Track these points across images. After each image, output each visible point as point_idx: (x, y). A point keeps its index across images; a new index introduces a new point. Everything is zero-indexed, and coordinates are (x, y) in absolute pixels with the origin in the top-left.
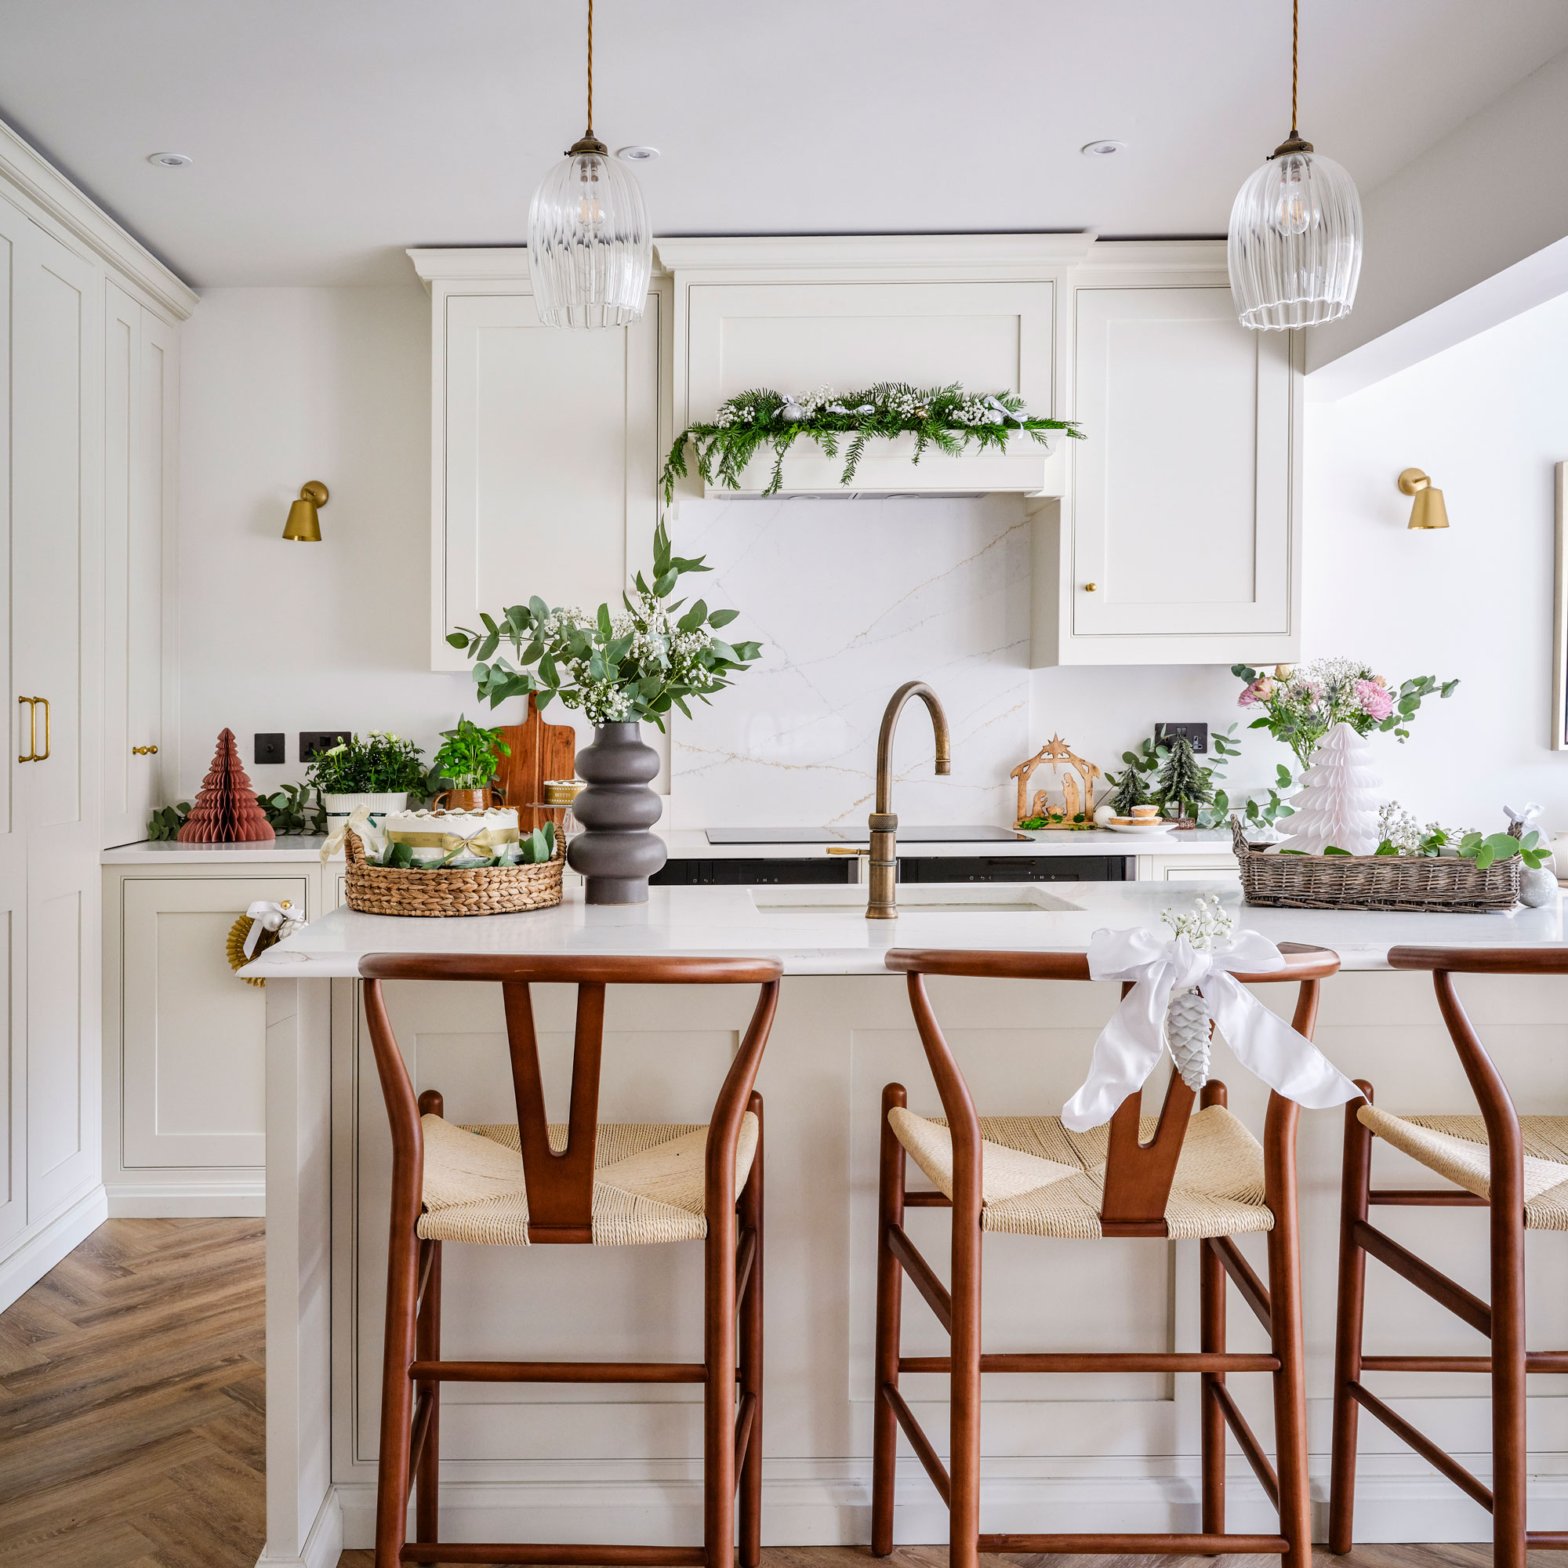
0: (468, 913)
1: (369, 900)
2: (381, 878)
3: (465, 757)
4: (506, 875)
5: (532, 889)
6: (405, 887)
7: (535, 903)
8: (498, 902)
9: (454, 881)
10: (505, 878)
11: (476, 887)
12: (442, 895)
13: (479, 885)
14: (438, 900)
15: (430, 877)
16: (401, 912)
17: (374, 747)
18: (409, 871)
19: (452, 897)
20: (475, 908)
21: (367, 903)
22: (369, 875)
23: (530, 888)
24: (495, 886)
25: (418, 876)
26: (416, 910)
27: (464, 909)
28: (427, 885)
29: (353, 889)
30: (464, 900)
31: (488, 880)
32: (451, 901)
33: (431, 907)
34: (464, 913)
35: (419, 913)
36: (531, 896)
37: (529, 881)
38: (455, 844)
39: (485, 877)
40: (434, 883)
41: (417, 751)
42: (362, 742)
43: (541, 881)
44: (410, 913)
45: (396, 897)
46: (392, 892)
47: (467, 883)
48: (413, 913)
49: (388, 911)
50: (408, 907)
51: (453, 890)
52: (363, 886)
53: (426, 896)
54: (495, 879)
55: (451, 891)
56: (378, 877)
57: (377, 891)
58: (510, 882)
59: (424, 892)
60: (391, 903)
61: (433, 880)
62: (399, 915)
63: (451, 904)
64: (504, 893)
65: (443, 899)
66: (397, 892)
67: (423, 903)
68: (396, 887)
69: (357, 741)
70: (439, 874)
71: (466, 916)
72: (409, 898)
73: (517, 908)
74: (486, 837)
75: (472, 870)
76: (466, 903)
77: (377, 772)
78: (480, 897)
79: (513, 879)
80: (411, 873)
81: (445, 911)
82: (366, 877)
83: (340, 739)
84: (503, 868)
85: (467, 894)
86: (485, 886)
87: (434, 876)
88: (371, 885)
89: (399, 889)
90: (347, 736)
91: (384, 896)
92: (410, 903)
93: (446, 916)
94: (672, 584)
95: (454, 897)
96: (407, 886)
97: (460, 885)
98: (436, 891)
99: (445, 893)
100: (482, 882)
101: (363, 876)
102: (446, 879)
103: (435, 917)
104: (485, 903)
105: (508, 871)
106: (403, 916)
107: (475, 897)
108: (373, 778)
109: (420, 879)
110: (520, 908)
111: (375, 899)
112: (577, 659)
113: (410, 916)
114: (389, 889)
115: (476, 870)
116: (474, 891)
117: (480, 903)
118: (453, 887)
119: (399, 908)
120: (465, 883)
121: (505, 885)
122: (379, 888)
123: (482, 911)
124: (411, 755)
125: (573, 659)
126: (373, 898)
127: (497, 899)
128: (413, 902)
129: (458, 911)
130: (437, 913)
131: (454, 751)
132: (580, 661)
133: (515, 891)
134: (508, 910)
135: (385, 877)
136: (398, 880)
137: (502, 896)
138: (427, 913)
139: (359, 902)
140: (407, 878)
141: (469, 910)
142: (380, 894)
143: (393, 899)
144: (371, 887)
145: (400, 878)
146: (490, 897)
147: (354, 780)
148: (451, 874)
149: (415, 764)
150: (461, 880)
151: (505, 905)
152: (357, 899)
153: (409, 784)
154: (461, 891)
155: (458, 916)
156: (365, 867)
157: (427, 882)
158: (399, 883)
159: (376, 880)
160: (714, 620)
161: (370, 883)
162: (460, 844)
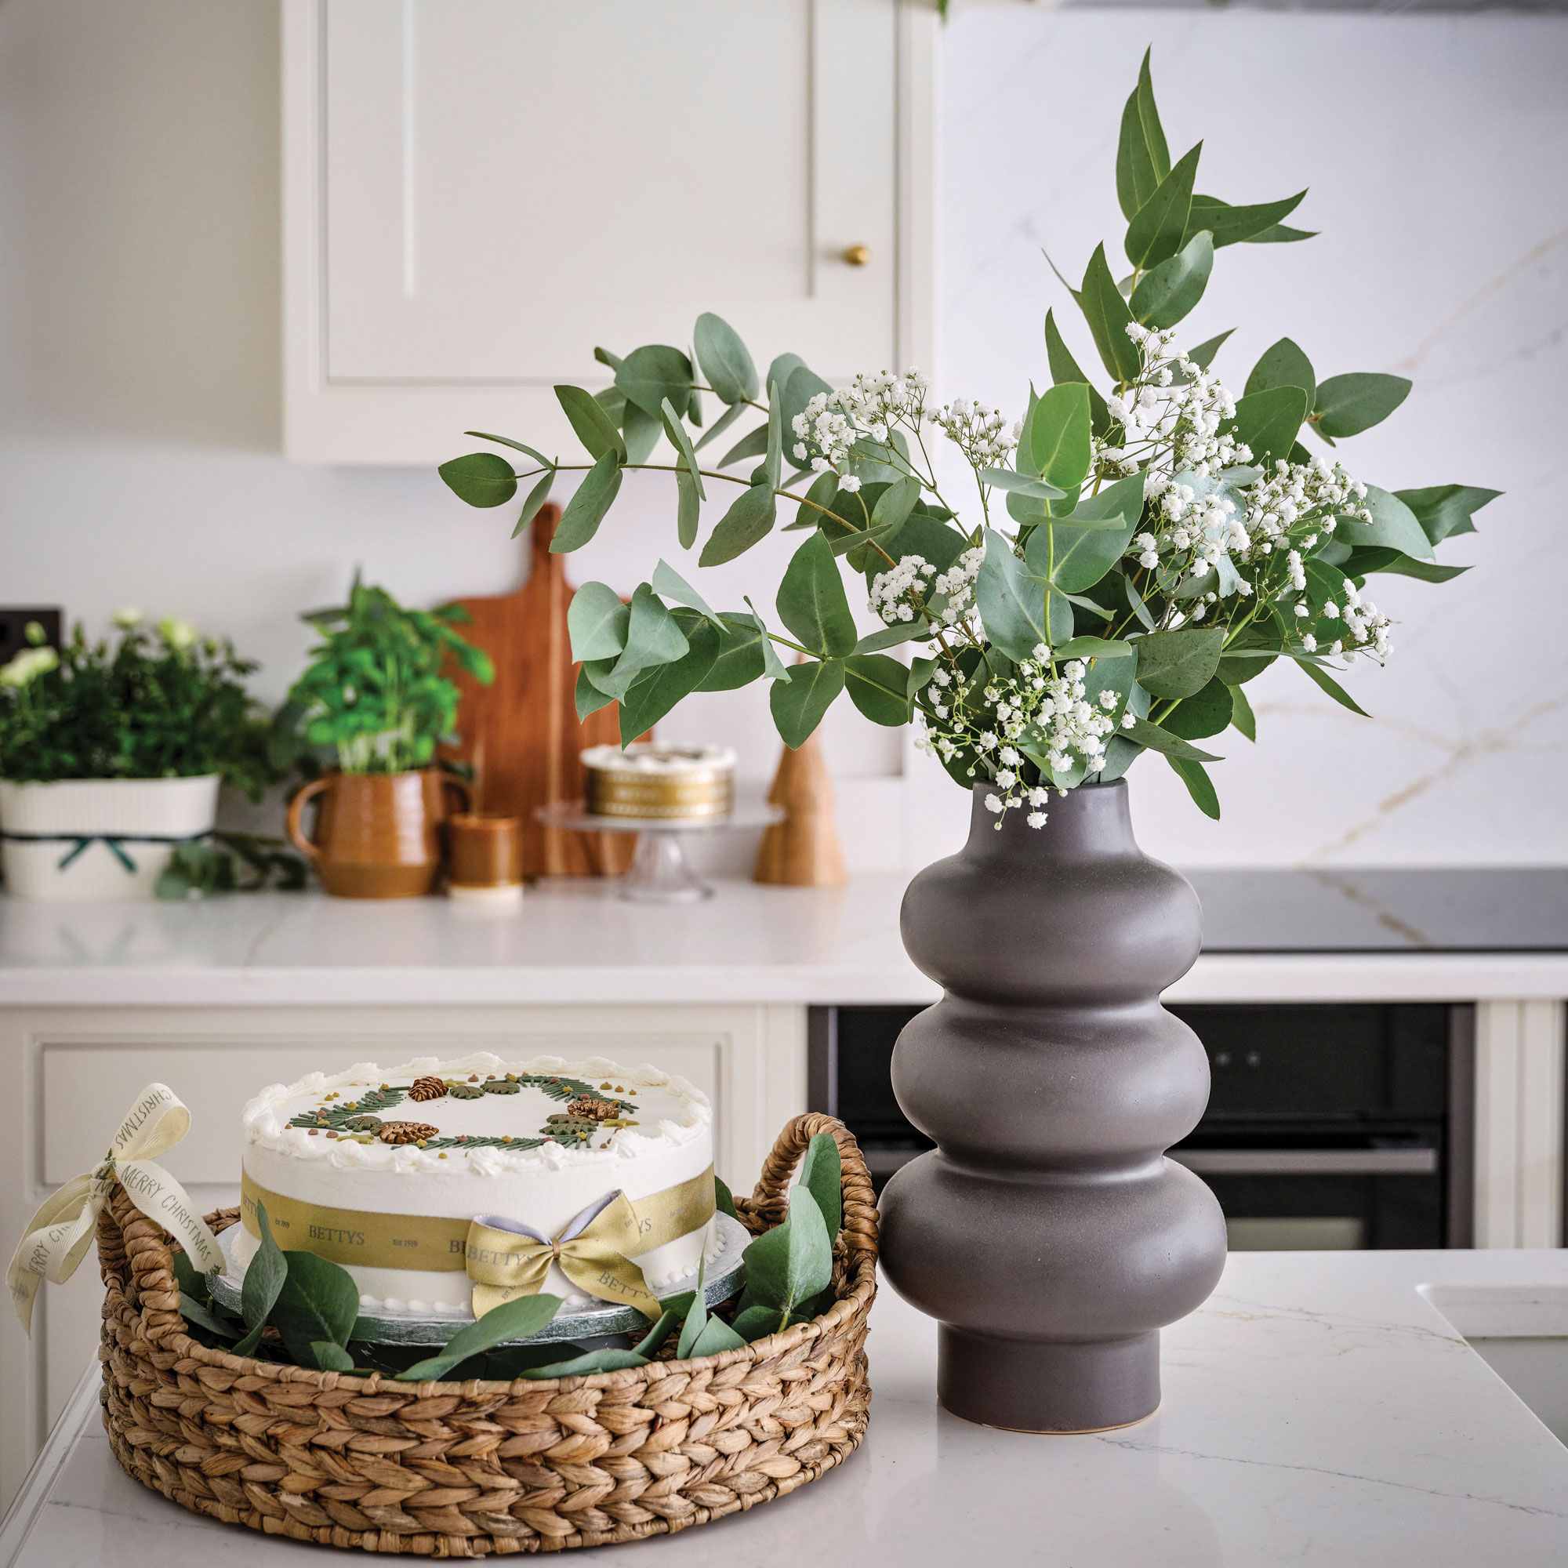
0: (577, 1541)
1: (196, 1467)
2: (241, 1400)
3: (370, 688)
4: (708, 1390)
5: (793, 1417)
6: (335, 1440)
7: (803, 1467)
8: (680, 1492)
9: (522, 1427)
10: (704, 1401)
11: (603, 1445)
12: (479, 1477)
13: (616, 1437)
14: (463, 1495)
15: (430, 1410)
16: (323, 1535)
17: (127, 656)
18: (351, 1383)
19: (514, 1483)
20: (599, 1520)
21: (189, 1477)
22: (195, 1378)
23: (784, 1414)
24: (673, 1434)
25: (386, 1407)
26: (377, 1531)
27: (561, 1529)
28: (420, 1438)
29: (137, 1415)
30: (560, 1494)
31: (648, 1414)
32: (510, 1498)
33: (436, 1522)
34: (559, 1544)
35: (390, 1541)
36: (792, 1444)
37: (785, 1392)
38: (513, 1263)
39: (638, 1405)
40: (445, 1432)
41: (243, 668)
42: (92, 642)
43: (818, 1383)
44: (356, 1540)
45: (301, 1476)
46: (285, 1455)
47: (572, 1432)
48: (369, 1541)
49: (271, 1524)
50: (348, 1516)
51: (518, 1459)
52: (174, 1411)
53: (418, 1481)
54: (675, 1410)
55: (511, 1464)
56: (230, 1390)
57: (226, 1440)
58: (722, 1410)
59: (406, 1461)
60: (285, 1498)
61: (445, 1421)
62: (314, 1544)
63: (512, 1510)
64: (704, 1453)
65: (483, 1491)
66: (306, 1456)
67: (406, 1507)
68: (301, 1437)
69: (80, 641)
70: (465, 1402)
71: (567, 1550)
72: (348, 1484)
73: (749, 1500)
74: (620, 1225)
75: (591, 1380)
76: (571, 1505)
77: (136, 727)
78: (618, 1482)
79: (731, 1397)
80: (360, 1394)
81: (489, 1537)
82: (185, 1385)
83: (35, 631)
84: (699, 1363)
85: (571, 1473)
86: (637, 1440)
87: (448, 1406)
88: (202, 1415)
89: (311, 1447)
90: (51, 619)
91: (253, 1461)
92: (354, 1504)
93: (492, 1555)
94: (1196, 287)
95: (524, 1485)
96: (346, 1438)
97: (544, 1438)
98: (453, 1460)
99: (486, 1468)
100: (627, 1426)
101: (172, 1375)
102: (491, 1418)
103: (451, 1558)
104: (636, 1502)
105: (716, 1371)
106: (331, 1547)
107: (602, 1481)
108: (127, 741)
109: (394, 1416)
110: (758, 1497)
111: (222, 1469)
112: (919, 560)
113: (358, 1550)
114: (272, 1442)
115: (605, 1380)
116: (597, 1462)
117: (616, 1503)
118: (516, 1447)
119: (314, 1516)
120: (566, 1432)
121: (705, 1425)
122: (233, 1429)
123: (625, 1532)
124: (228, 675)
125: (907, 561)
126: (214, 1464)
127: (678, 1482)
128: (369, 1499)
129: (538, 1535)
130: (460, 1545)
131: (344, 672)
132: (929, 570)
133: (735, 1442)
134: (717, 1513)
135: (257, 1396)
136: (310, 1413)
137: (694, 1464)
138: (423, 1544)
139: (159, 1468)
140: (343, 1410)
141: (579, 1531)
142: (238, 1452)
143: (290, 1482)
144: (202, 1421)
145: (314, 1407)
146: (654, 1478)
147: (76, 748)
148: (512, 1400)
149: (235, 698)
150: (548, 1422)
151: (707, 1498)
152: (148, 1452)
153: (224, 752)
154: (549, 1463)
155: (540, 1553)
156: (182, 1343)
157: (419, 1428)
158: (314, 1424)
159: (225, 1401)
160: (1330, 410)
161: (198, 1406)
162: (531, 1261)
